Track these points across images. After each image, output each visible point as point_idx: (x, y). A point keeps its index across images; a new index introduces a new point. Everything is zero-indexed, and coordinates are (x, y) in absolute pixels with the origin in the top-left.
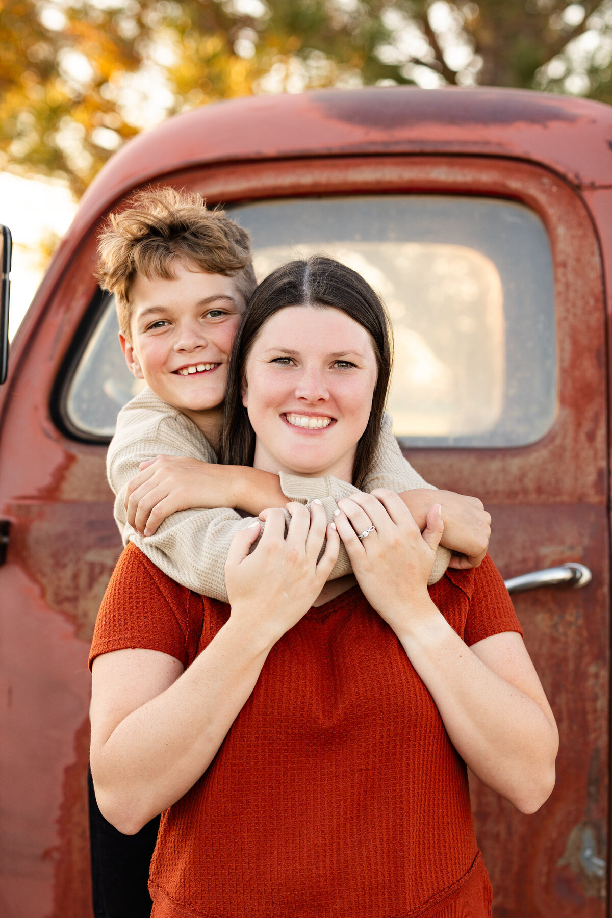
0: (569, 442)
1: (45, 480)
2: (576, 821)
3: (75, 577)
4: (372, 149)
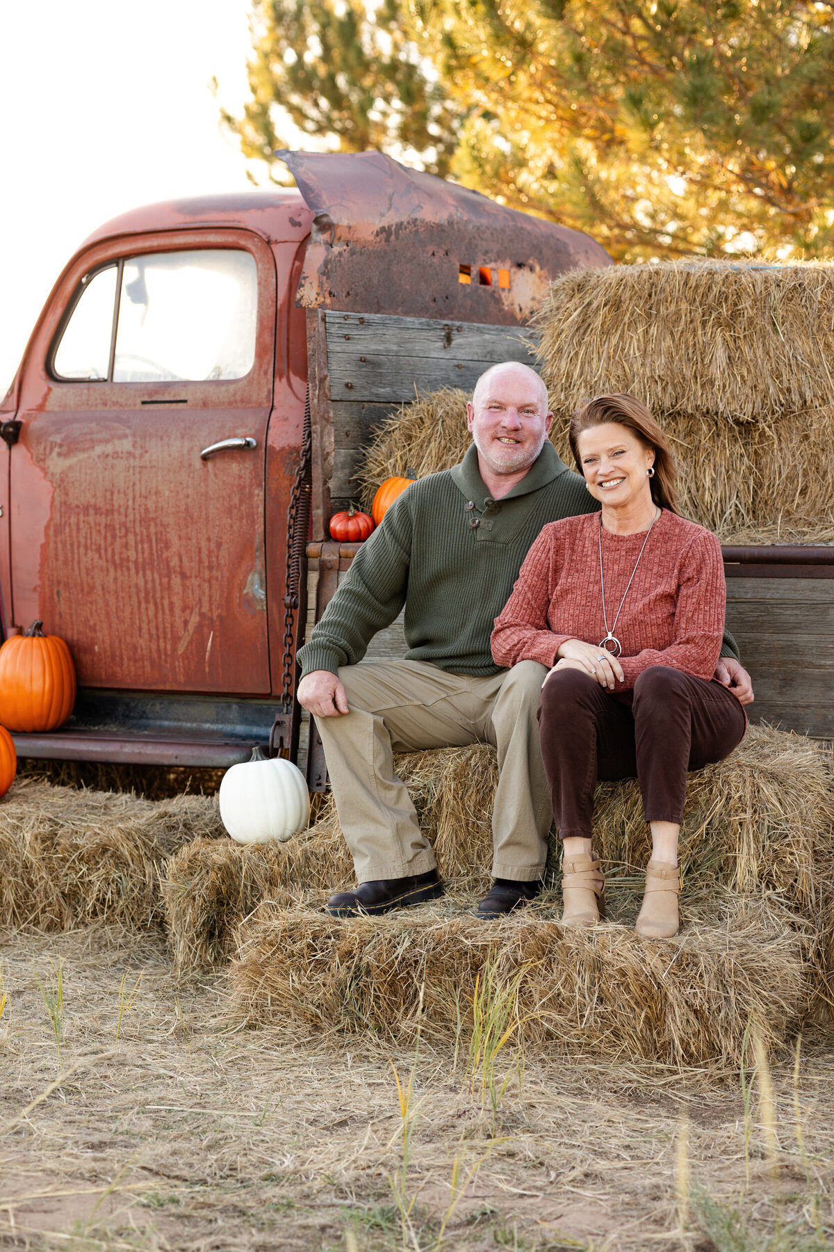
0: (256, 376)
1: (39, 401)
2: (251, 570)
3: (45, 449)
4: (182, 226)
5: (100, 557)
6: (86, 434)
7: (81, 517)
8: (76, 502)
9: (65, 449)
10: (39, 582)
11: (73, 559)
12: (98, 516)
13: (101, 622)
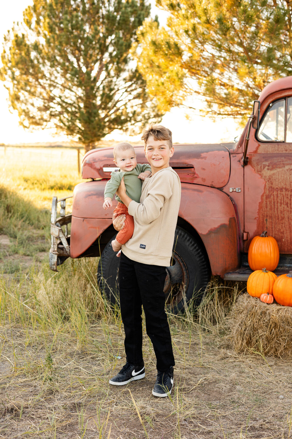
1: (255, 149)
5: (288, 207)
6: (280, 161)
7: (279, 192)
8: (277, 187)
9: (270, 167)
10: (257, 216)
11: (275, 207)
12: (287, 192)
13: (286, 230)
